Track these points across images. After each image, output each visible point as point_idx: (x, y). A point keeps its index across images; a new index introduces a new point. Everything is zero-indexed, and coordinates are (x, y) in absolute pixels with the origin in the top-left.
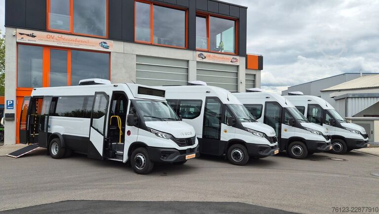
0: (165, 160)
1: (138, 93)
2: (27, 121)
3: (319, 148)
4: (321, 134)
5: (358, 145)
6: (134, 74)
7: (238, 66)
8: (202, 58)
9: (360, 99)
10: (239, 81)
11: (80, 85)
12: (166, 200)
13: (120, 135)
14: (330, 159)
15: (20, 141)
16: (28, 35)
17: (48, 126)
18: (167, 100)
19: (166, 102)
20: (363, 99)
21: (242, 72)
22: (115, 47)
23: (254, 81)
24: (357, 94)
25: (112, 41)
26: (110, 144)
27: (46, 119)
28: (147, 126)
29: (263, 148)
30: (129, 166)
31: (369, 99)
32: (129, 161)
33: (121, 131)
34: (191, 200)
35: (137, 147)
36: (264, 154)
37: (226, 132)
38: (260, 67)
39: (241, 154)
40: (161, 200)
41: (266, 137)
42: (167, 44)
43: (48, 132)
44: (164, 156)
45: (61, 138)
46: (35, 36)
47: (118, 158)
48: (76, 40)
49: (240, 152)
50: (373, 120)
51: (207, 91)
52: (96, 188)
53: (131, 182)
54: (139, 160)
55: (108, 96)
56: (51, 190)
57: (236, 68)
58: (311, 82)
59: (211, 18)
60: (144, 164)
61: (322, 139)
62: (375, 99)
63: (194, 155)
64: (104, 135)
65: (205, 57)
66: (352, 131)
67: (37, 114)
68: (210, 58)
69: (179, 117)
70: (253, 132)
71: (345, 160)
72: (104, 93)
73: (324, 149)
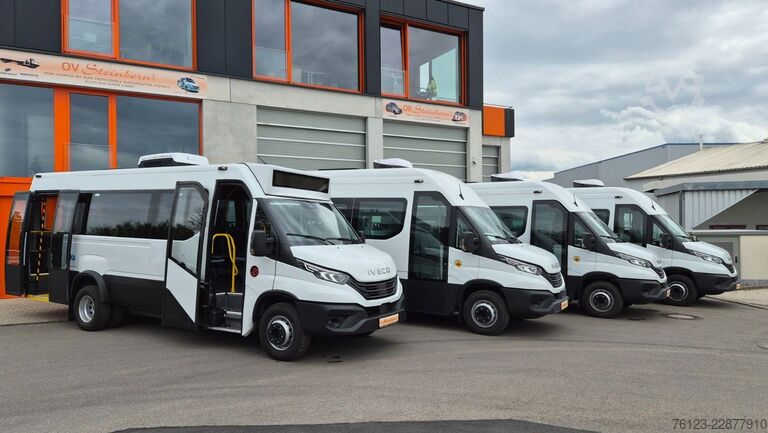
0: (336, 330)
1: (274, 185)
2: (21, 248)
3: (646, 295)
4: (648, 265)
5: (718, 287)
6: (252, 146)
7: (466, 130)
8: (394, 112)
9: (708, 194)
10: (471, 159)
11: (140, 166)
12: (351, 421)
13: (234, 274)
14: (666, 315)
15: (6, 290)
16: (20, 63)
17: (69, 257)
18: (332, 199)
19: (331, 202)
20: (714, 193)
21: (476, 141)
22: (212, 89)
23: (497, 160)
24: (701, 184)
25: (204, 77)
26: (211, 295)
27: (65, 242)
28: (295, 255)
29: (539, 297)
30: (257, 343)
31: (726, 193)
32: (254, 333)
33: (234, 267)
34: (409, 419)
35: (273, 301)
36: (540, 310)
37: (459, 264)
38: (509, 132)
39: (492, 311)
40: (341, 420)
41: (544, 273)
42: (319, 84)
43: (71, 269)
44: (334, 321)
45: (100, 282)
46: (35, 66)
47: (230, 327)
48: (127, 75)
49: (489, 307)
50: (738, 236)
51: (416, 179)
52: (191, 397)
53: (266, 381)
54: (278, 330)
55: (207, 191)
56: (88, 404)
57: (462, 133)
58: (600, 162)
59: (410, 30)
60: (290, 337)
61: (650, 275)
62: (738, 193)
63: (395, 317)
64: (197, 275)
65: (400, 112)
66: (706, 257)
67: (43, 230)
68: (411, 113)
69: (360, 235)
70: (517, 264)
71: (696, 318)
72: (196, 185)
73: (657, 296)
